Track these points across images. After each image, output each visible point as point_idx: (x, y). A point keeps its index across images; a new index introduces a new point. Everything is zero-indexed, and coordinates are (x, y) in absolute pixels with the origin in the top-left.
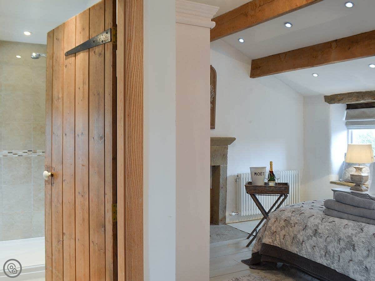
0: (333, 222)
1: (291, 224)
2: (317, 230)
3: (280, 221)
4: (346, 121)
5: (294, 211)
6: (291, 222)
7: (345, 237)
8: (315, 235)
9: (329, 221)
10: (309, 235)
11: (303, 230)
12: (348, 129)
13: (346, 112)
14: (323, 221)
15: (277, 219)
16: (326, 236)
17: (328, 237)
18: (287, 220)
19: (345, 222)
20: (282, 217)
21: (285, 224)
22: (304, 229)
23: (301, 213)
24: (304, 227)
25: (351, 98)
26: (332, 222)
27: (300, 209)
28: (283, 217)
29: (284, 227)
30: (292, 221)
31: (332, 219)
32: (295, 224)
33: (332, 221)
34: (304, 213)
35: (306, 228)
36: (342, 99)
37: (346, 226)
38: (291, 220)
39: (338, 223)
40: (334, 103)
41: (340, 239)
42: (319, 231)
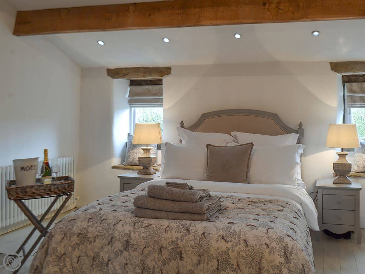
0: (150, 226)
1: (89, 238)
2: (129, 241)
3: (71, 237)
4: (129, 98)
5: (91, 218)
6: (89, 235)
7: (168, 243)
8: (126, 249)
9: (144, 226)
10: (117, 250)
11: (108, 244)
12: (131, 107)
13: (129, 89)
14: (135, 227)
15: (65, 234)
16: (143, 247)
17: (145, 248)
18: (82, 233)
19: (165, 223)
20: (74, 230)
21: (79, 240)
22: (110, 243)
23: (102, 219)
24: (110, 240)
25: (137, 74)
26: (148, 226)
27: (100, 214)
28: (76, 230)
29: (78, 244)
30: (91, 233)
31: (147, 222)
32: (95, 238)
33: (147, 224)
34: (106, 219)
35: (113, 240)
36: (128, 74)
37: (167, 229)
38: (88, 232)
39: (156, 226)
40: (118, 78)
41: (162, 248)
42: (132, 242)
